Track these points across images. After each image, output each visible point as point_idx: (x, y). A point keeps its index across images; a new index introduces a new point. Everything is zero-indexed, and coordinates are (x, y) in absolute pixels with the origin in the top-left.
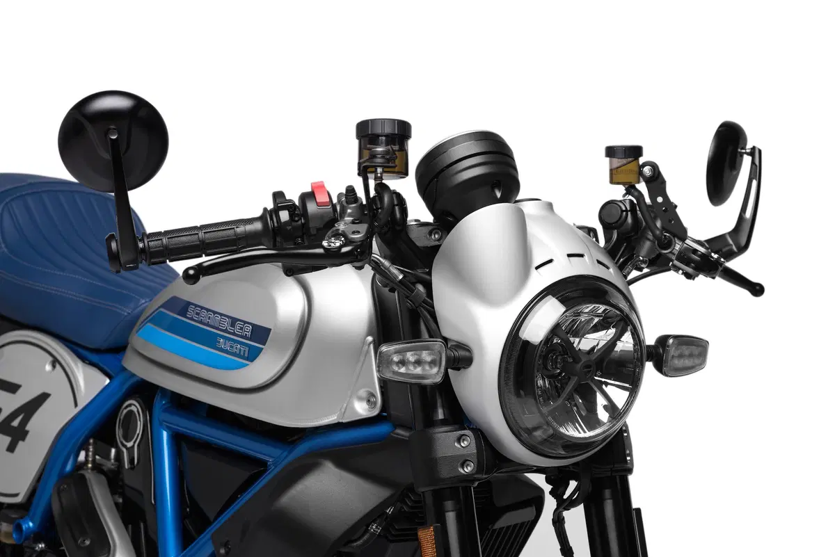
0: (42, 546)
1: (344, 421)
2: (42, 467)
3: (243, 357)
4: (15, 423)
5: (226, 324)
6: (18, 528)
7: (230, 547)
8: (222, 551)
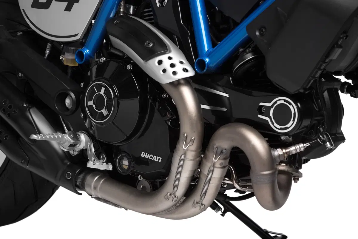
6: (80, 55)
7: (264, 30)
8: (257, 33)
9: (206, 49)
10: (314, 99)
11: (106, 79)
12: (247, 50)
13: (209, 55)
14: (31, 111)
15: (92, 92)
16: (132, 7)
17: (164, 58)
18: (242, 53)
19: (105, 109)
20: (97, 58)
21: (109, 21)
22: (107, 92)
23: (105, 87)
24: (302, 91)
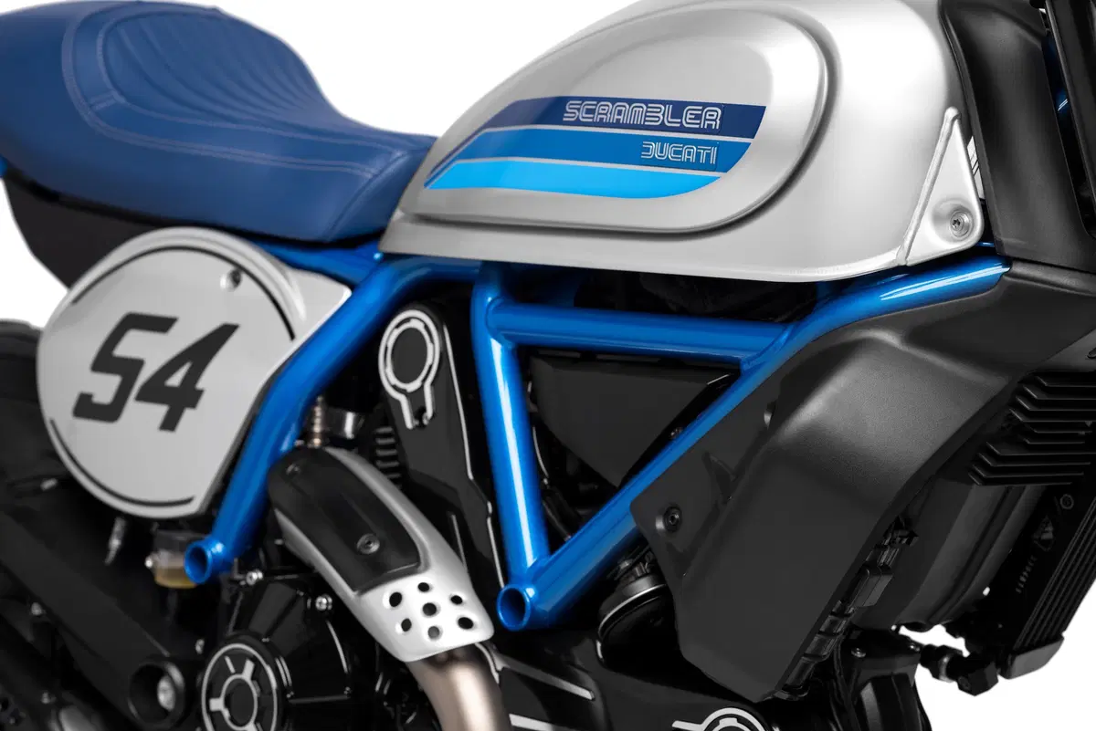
0: (256, 576)
1: (909, 264)
2: (239, 443)
3: (707, 167)
4: (175, 380)
5: (663, 115)
6: (198, 557)
7: (677, 516)
8: (660, 525)
9: (530, 559)
10: (833, 709)
11: (258, 637)
12: (637, 569)
13: (536, 575)
14: (63, 716)
15: (221, 672)
16: (350, 419)
17: (407, 586)
18: (626, 573)
19: (255, 722)
20: (240, 573)
21: (279, 463)
22: (258, 674)
23: (254, 659)
24: (784, 696)
